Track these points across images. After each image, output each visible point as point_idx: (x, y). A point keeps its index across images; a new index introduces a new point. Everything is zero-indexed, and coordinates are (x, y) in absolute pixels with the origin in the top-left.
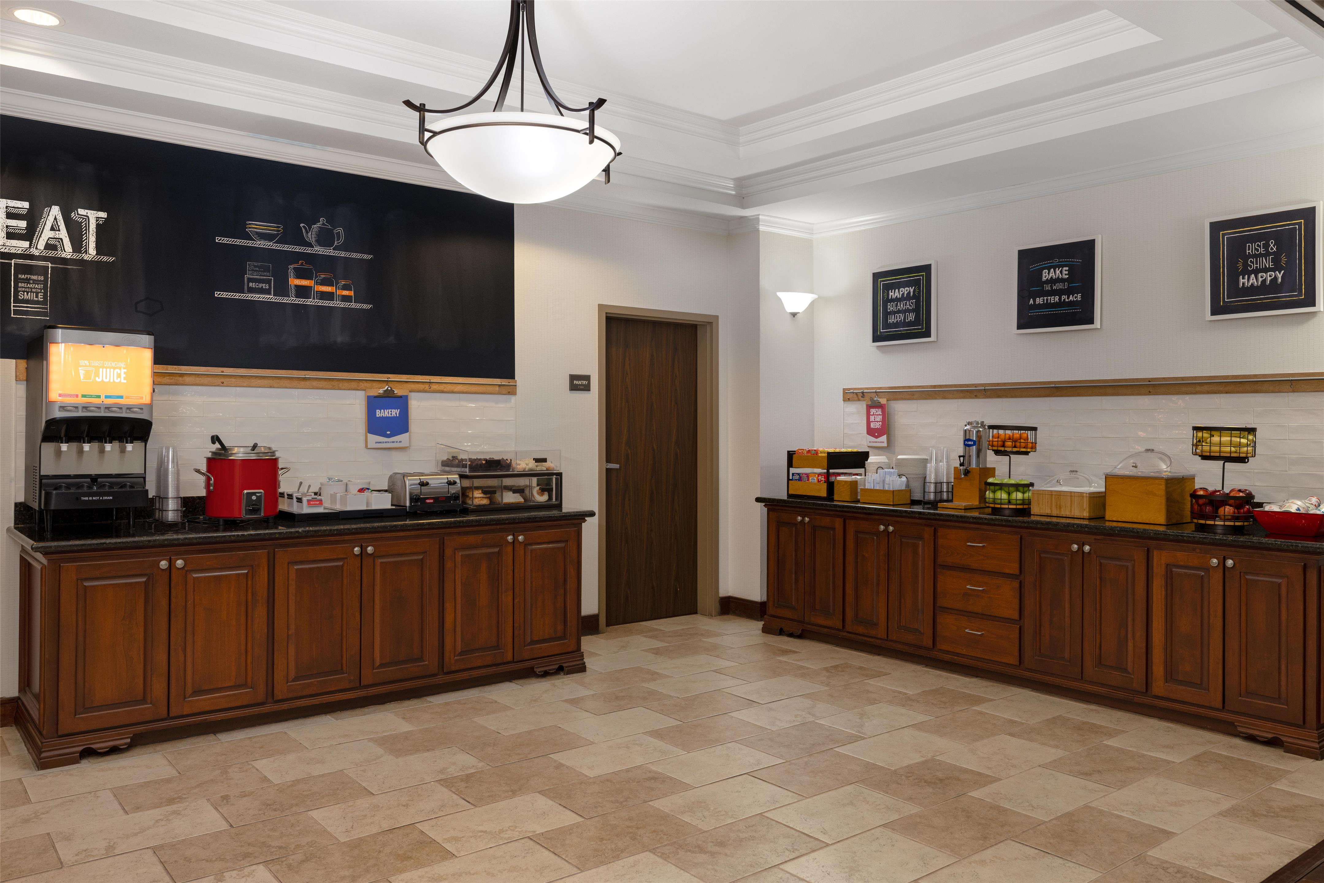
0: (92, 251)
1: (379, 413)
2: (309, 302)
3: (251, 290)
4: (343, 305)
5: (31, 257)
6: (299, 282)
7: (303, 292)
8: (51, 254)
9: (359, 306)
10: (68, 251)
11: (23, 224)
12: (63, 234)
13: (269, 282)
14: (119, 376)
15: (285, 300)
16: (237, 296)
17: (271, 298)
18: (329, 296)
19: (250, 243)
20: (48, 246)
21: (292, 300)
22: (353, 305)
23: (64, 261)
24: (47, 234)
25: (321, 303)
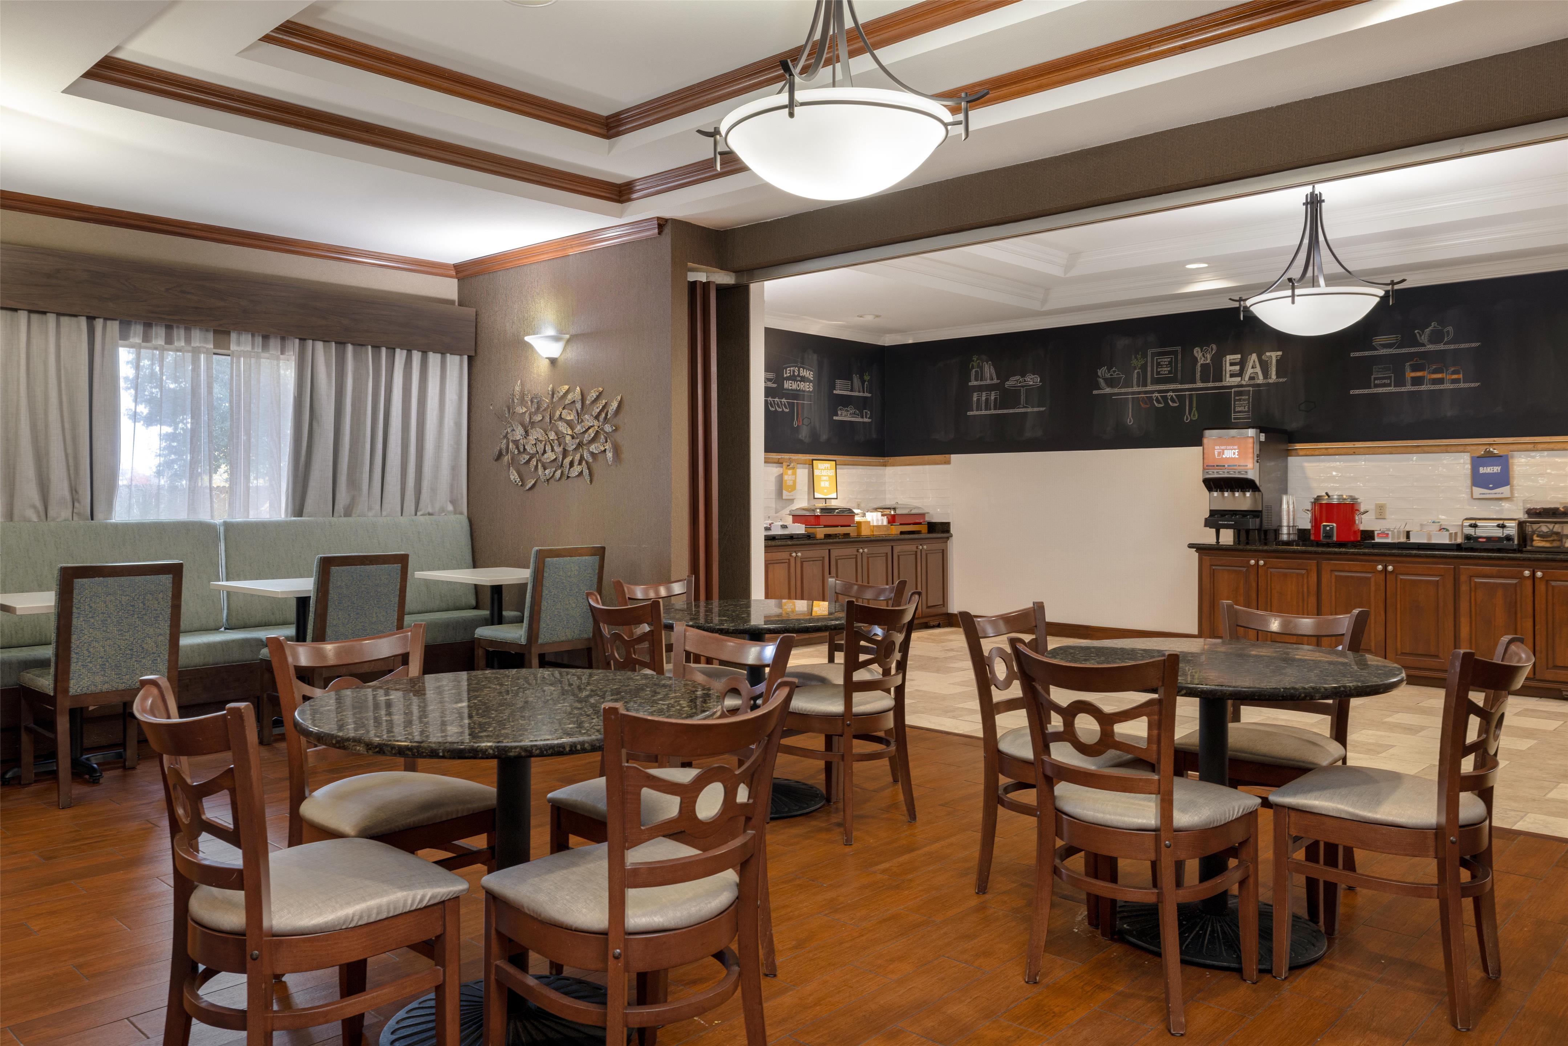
0: (1274, 376)
1: (1482, 470)
2: (1423, 388)
3: (1376, 386)
4: (1452, 386)
5: (1242, 386)
6: (1413, 374)
7: (1417, 381)
8: (1252, 382)
9: (1467, 385)
10: (1260, 379)
11: (1237, 368)
12: (1258, 369)
13: (1390, 378)
14: (1234, 453)
15: (1403, 389)
16: (1366, 391)
17: (1392, 389)
18: (1441, 381)
19: (1375, 353)
20: (1251, 378)
21: (1409, 388)
22: (1462, 385)
23: (1259, 385)
24: (1249, 371)
25: (1433, 387)
